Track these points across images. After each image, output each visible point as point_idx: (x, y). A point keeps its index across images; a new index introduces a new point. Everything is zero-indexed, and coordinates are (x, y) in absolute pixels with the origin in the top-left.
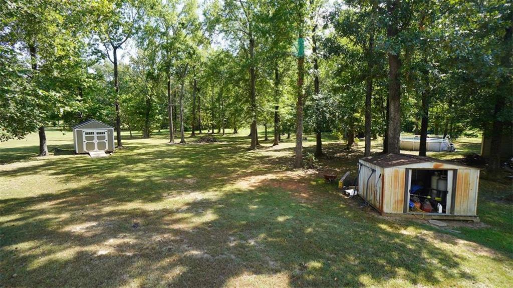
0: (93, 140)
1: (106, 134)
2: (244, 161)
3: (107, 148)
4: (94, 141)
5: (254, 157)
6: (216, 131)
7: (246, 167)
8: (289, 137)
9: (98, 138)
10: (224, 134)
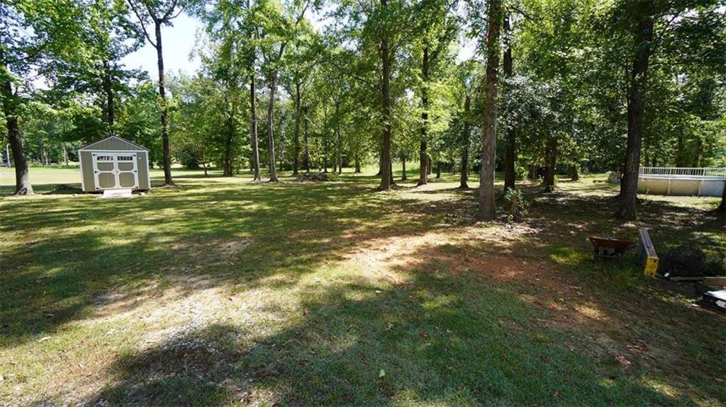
0: (111, 170)
1: (135, 160)
2: (370, 207)
3: (137, 185)
4: (113, 172)
5: (389, 201)
6: (329, 170)
7: (376, 217)
8: (438, 177)
9: (121, 167)
10: (340, 173)
